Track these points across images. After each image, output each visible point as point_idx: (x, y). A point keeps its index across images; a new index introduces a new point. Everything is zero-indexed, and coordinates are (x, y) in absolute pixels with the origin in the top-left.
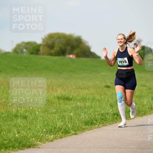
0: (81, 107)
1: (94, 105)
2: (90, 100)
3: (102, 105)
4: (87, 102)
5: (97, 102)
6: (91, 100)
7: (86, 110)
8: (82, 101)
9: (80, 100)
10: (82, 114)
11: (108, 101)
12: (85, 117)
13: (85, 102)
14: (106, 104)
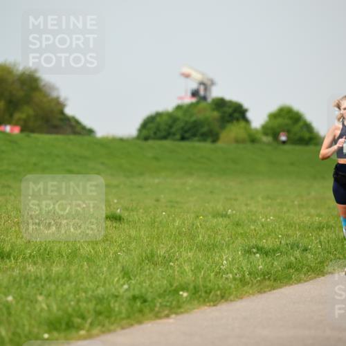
0: (37, 278)
1: (76, 271)
2: (63, 256)
3: (98, 272)
4: (54, 262)
5: (85, 263)
6: (67, 258)
7: (53, 287)
8: (40, 261)
9: (34, 256)
10: (40, 298)
11: (117, 259)
12: (48, 306)
13: (48, 263)
14: (109, 267)
